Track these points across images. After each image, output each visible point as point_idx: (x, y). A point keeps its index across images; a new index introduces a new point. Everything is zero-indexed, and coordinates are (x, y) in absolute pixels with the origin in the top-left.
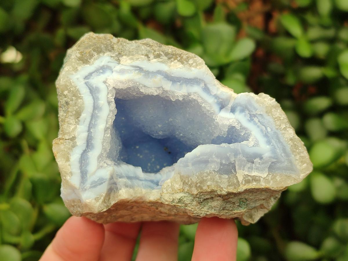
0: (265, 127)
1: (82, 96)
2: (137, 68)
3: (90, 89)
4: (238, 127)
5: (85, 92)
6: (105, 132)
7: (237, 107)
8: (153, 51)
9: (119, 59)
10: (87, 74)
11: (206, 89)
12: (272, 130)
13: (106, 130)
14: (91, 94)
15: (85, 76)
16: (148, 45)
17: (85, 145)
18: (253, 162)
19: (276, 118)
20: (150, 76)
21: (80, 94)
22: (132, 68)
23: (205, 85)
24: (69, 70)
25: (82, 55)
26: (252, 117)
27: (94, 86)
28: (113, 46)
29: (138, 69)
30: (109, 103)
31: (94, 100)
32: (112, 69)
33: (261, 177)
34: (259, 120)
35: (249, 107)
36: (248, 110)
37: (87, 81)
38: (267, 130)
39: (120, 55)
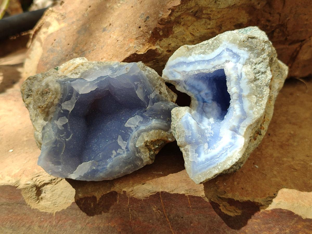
0: (219, 157)
1: (214, 51)
3: (220, 54)
4: (220, 142)
5: (217, 52)
6: (197, 70)
11: (242, 120)
12: (217, 161)
13: (199, 70)
17: (189, 62)
18: (196, 153)
20: (237, 86)
22: (239, 74)
29: (240, 78)
30: (214, 67)
31: (212, 59)
32: (237, 62)
34: (223, 153)
35: (233, 147)
36: (231, 147)
37: (225, 50)
38: (216, 158)
39: (252, 63)
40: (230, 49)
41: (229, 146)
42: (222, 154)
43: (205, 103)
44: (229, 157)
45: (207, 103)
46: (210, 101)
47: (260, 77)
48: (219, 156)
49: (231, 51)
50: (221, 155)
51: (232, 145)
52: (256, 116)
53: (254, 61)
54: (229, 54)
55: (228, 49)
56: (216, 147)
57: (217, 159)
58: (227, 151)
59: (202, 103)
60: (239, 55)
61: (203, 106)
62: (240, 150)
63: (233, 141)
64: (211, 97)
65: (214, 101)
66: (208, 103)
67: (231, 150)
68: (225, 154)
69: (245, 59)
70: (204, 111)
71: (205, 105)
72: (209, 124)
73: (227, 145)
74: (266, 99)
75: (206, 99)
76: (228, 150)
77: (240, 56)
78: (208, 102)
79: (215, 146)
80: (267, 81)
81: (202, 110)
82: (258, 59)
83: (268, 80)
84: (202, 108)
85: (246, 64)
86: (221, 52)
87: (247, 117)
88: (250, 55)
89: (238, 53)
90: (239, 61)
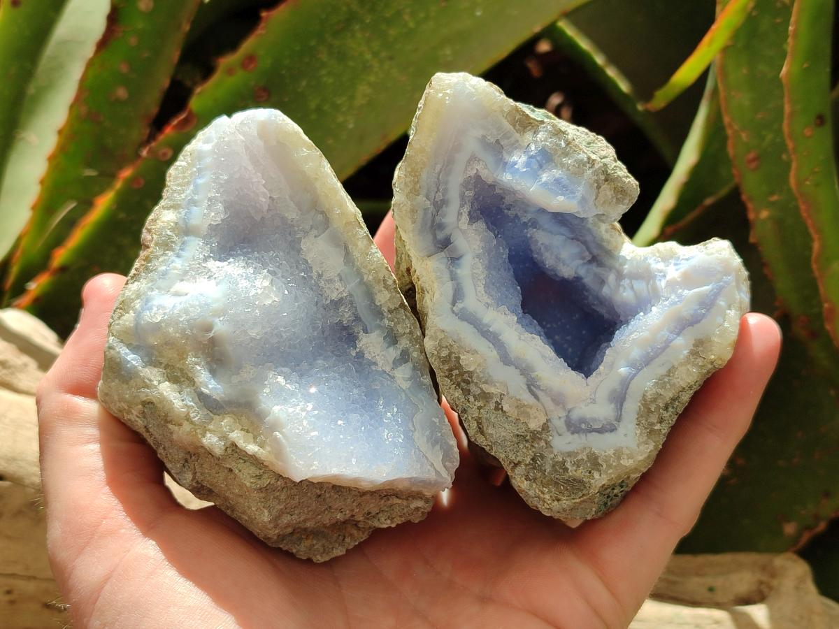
0: (439, 176)
1: (639, 404)
2: (535, 389)
3: (622, 405)
4: (466, 210)
7: (440, 241)
8: (482, 411)
9: (543, 429)
10: (607, 435)
11: (458, 295)
14: (627, 396)
15: (613, 433)
16: (480, 428)
18: (497, 141)
19: (415, 176)
20: (526, 363)
21: (640, 409)
22: (540, 393)
23: (454, 304)
24: (629, 458)
25: (590, 472)
26: (440, 205)
27: (613, 406)
28: (531, 462)
29: (532, 387)
30: (611, 366)
31: (630, 383)
32: (566, 416)
33: (503, 116)
34: (437, 192)
35: (429, 224)
36: (433, 221)
37: (614, 422)
38: (441, 169)
39: (535, 436)
41: (437, 218)
43: (589, 259)
45: (585, 261)
46: (582, 272)
49: (600, 431)
51: (436, 226)
54: (600, 421)
55: (612, 431)
56: (463, 193)
58: (434, 204)
59: (595, 252)
60: (575, 435)
63: (440, 235)
64: (588, 280)
65: (575, 277)
66: (584, 264)
67: (425, 214)
69: (555, 435)
70: (575, 241)
71: (587, 253)
72: (534, 222)
73: (444, 215)
75: (594, 268)
76: (431, 209)
77: (572, 433)
78: (586, 267)
81: (581, 238)
82: (530, 453)
84: (585, 243)
85: (545, 427)
86: (623, 413)
87: (453, 312)
88: (552, 452)
89: (583, 436)
90: (566, 421)
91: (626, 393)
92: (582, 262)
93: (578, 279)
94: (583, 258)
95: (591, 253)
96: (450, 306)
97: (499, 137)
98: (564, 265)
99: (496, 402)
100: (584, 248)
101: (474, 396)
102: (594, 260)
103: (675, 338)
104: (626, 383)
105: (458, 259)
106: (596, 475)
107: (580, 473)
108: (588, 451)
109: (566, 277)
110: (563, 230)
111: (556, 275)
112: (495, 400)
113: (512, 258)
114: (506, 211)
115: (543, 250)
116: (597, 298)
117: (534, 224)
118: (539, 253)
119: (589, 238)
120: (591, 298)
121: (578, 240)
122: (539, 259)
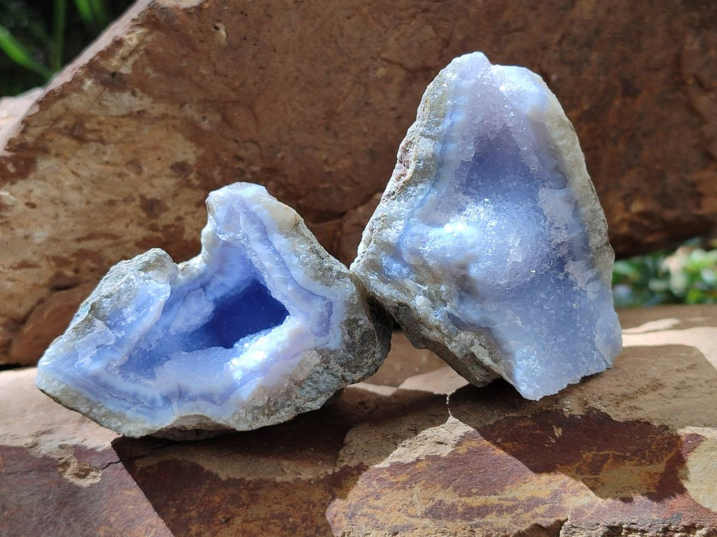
0: (113, 397)
1: (316, 282)
3: (314, 295)
7: (164, 404)
9: (321, 354)
11: (209, 398)
12: (104, 397)
18: (97, 347)
21: (320, 282)
25: (358, 327)
26: (136, 400)
27: (314, 301)
32: (315, 335)
33: (79, 339)
35: (148, 410)
36: (147, 407)
37: (326, 302)
38: (109, 394)
39: (326, 361)
40: (333, 309)
41: (146, 404)
42: (124, 399)
43: (202, 290)
44: (124, 415)
45: (203, 294)
46: (211, 297)
47: (308, 389)
48: (115, 396)
49: (330, 313)
50: (120, 399)
51: (151, 406)
52: (231, 422)
53: (332, 362)
54: (323, 312)
55: (332, 305)
56: (131, 380)
57: (108, 396)
58: (135, 404)
59: (198, 285)
60: (330, 331)
61: (194, 290)
62: (150, 428)
63: (160, 403)
64: (219, 294)
66: (205, 295)
67: (141, 412)
68: (127, 404)
69: (327, 346)
70: (186, 299)
71: (198, 291)
72: (165, 327)
73: (145, 398)
74: (273, 420)
75: (210, 288)
76: (138, 407)
77: (328, 333)
78: (208, 294)
79: (132, 376)
80: (305, 405)
81: (185, 294)
82: (337, 367)
83: (308, 406)
84: (189, 292)
85: (320, 352)
86: (320, 294)
87: (221, 404)
88: (339, 351)
89: (332, 326)
90: (319, 337)
91: (306, 290)
92: (203, 297)
93: (216, 301)
94: (201, 295)
95: (198, 288)
96: (216, 406)
97: (95, 346)
98: (202, 310)
99: (295, 384)
100: (193, 292)
101: (287, 400)
102: (204, 287)
103: (274, 246)
104: (299, 288)
105: (181, 393)
106: (361, 323)
107: (357, 334)
108: (343, 325)
109: (212, 310)
110: (176, 307)
111: (209, 317)
112: (293, 385)
113: (189, 350)
114: (152, 348)
115: (188, 324)
116: (233, 290)
117: (167, 327)
118: (190, 327)
119: (186, 289)
120: (231, 294)
121: (186, 296)
122: (193, 328)
